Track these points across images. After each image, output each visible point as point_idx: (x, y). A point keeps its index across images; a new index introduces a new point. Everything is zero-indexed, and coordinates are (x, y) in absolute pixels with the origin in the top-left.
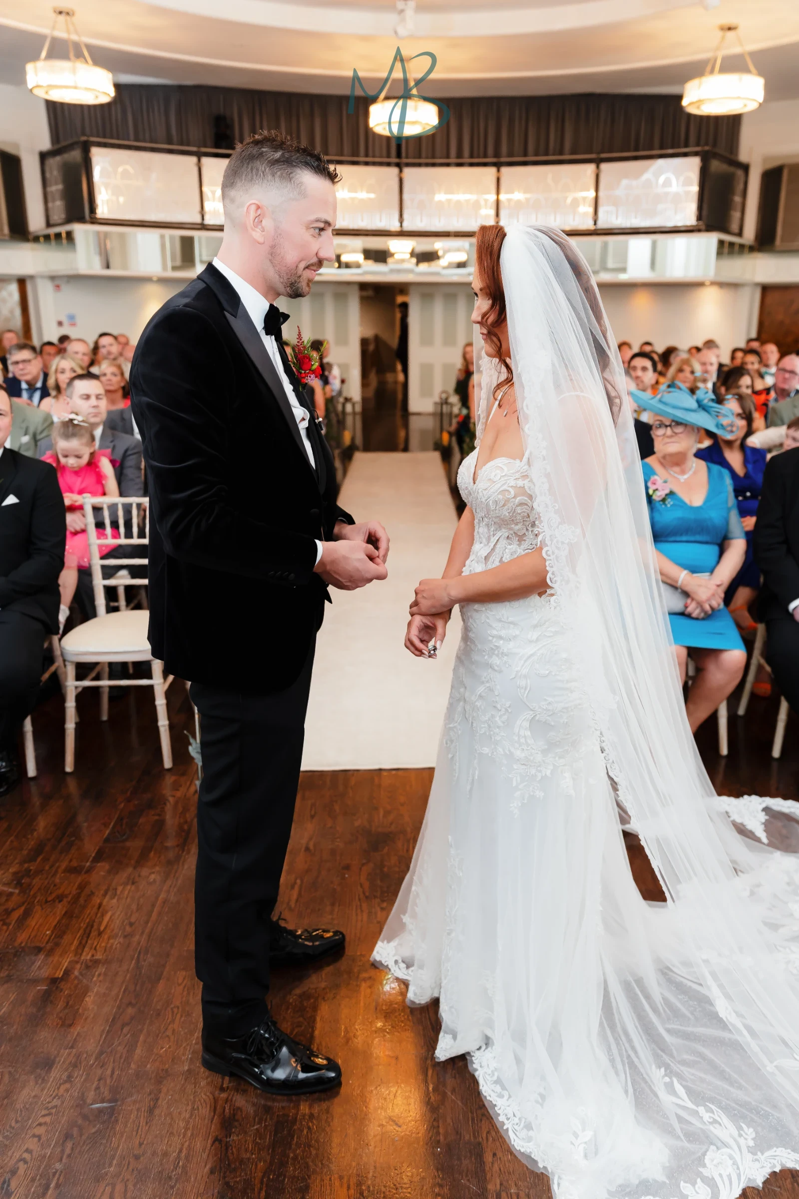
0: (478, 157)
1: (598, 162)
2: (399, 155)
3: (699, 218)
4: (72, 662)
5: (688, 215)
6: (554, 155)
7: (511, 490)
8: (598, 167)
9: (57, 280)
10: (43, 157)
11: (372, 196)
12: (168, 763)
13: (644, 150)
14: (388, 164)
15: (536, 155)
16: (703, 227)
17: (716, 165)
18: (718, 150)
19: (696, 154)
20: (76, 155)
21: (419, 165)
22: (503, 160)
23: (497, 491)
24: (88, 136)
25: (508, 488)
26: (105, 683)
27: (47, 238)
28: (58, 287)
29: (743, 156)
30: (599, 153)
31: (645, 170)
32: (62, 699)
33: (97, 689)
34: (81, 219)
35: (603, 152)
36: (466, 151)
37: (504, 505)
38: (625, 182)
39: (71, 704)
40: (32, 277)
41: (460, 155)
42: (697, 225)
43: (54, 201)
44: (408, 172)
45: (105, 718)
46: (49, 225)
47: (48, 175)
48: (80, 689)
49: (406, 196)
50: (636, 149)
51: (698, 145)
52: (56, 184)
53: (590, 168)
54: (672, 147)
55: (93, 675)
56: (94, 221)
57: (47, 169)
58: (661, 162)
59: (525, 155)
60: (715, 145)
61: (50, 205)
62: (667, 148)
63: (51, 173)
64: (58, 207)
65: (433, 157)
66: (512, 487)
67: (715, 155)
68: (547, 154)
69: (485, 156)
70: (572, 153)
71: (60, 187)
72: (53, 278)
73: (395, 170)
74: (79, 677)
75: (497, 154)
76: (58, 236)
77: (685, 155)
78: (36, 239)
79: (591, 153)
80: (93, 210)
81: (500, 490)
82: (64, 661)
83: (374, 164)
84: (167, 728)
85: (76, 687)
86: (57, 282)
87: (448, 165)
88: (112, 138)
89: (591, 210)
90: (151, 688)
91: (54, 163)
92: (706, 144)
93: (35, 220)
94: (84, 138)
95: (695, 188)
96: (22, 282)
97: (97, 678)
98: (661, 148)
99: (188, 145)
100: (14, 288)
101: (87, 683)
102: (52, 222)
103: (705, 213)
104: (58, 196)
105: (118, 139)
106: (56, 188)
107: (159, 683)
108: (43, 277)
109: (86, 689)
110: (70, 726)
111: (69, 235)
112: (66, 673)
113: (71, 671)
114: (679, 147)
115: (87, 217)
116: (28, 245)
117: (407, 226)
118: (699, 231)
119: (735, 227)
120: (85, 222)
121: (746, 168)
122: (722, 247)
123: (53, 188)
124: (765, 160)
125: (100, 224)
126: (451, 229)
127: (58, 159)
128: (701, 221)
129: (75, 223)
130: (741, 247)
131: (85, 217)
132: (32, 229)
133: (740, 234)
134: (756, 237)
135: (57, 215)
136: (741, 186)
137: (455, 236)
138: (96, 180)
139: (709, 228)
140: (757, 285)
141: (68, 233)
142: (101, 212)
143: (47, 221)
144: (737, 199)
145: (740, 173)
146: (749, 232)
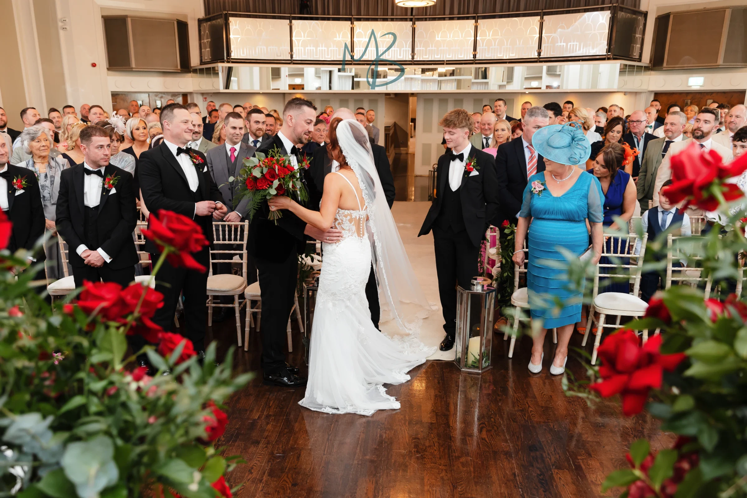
0: (463, 13)
1: (542, 15)
3: (609, 50)
5: (601, 49)
6: (513, 10)
8: (542, 18)
10: (200, 21)
13: (573, 7)
14: (406, 20)
15: (502, 11)
16: (611, 55)
17: (622, 15)
18: (624, 5)
19: (609, 8)
20: (220, 21)
21: (426, 19)
22: (479, 15)
24: (228, 11)
27: (201, 71)
28: (205, 98)
29: (644, 7)
30: (542, 10)
31: (575, 19)
34: (221, 60)
35: (545, 8)
36: (456, 9)
38: (560, 30)
40: (191, 93)
41: (451, 13)
42: (607, 55)
43: (206, 48)
44: (418, 24)
46: (202, 63)
47: (202, 33)
49: (416, 39)
50: (569, 6)
52: (207, 38)
53: (536, 19)
54: (593, 4)
56: (229, 60)
57: (202, 29)
58: (587, 14)
59: (494, 11)
61: (203, 50)
62: (590, 5)
63: (205, 32)
64: (207, 51)
67: (622, 8)
68: (509, 10)
69: (468, 13)
70: (525, 10)
71: (210, 40)
72: (203, 94)
75: (476, 11)
76: (208, 69)
77: (601, 9)
78: (195, 71)
79: (538, 9)
80: (229, 54)
83: (397, 19)
86: (205, 96)
89: (536, 47)
91: (206, 25)
93: (195, 61)
94: (225, 12)
95: (606, 31)
96: (185, 95)
98: (586, 5)
99: (284, 13)
100: (181, 100)
102: (204, 61)
103: (613, 46)
104: (208, 45)
106: (207, 41)
108: (197, 93)
114: (597, 4)
115: (225, 59)
116: (190, 75)
117: (417, 58)
118: (609, 59)
119: (636, 55)
120: (223, 62)
121: (645, 15)
122: (624, 69)
123: (205, 41)
124: (658, 9)
125: (233, 62)
126: (445, 59)
127: (209, 23)
128: (609, 52)
129: (218, 62)
130: (640, 67)
131: (224, 59)
132: (192, 65)
133: (640, 60)
134: (650, 61)
135: (207, 57)
136: (641, 27)
137: (447, 64)
138: (232, 36)
139: (615, 58)
140: (652, 91)
141: (214, 68)
142: (234, 55)
143: (201, 60)
144: (638, 36)
145: (641, 18)
146: (647, 58)
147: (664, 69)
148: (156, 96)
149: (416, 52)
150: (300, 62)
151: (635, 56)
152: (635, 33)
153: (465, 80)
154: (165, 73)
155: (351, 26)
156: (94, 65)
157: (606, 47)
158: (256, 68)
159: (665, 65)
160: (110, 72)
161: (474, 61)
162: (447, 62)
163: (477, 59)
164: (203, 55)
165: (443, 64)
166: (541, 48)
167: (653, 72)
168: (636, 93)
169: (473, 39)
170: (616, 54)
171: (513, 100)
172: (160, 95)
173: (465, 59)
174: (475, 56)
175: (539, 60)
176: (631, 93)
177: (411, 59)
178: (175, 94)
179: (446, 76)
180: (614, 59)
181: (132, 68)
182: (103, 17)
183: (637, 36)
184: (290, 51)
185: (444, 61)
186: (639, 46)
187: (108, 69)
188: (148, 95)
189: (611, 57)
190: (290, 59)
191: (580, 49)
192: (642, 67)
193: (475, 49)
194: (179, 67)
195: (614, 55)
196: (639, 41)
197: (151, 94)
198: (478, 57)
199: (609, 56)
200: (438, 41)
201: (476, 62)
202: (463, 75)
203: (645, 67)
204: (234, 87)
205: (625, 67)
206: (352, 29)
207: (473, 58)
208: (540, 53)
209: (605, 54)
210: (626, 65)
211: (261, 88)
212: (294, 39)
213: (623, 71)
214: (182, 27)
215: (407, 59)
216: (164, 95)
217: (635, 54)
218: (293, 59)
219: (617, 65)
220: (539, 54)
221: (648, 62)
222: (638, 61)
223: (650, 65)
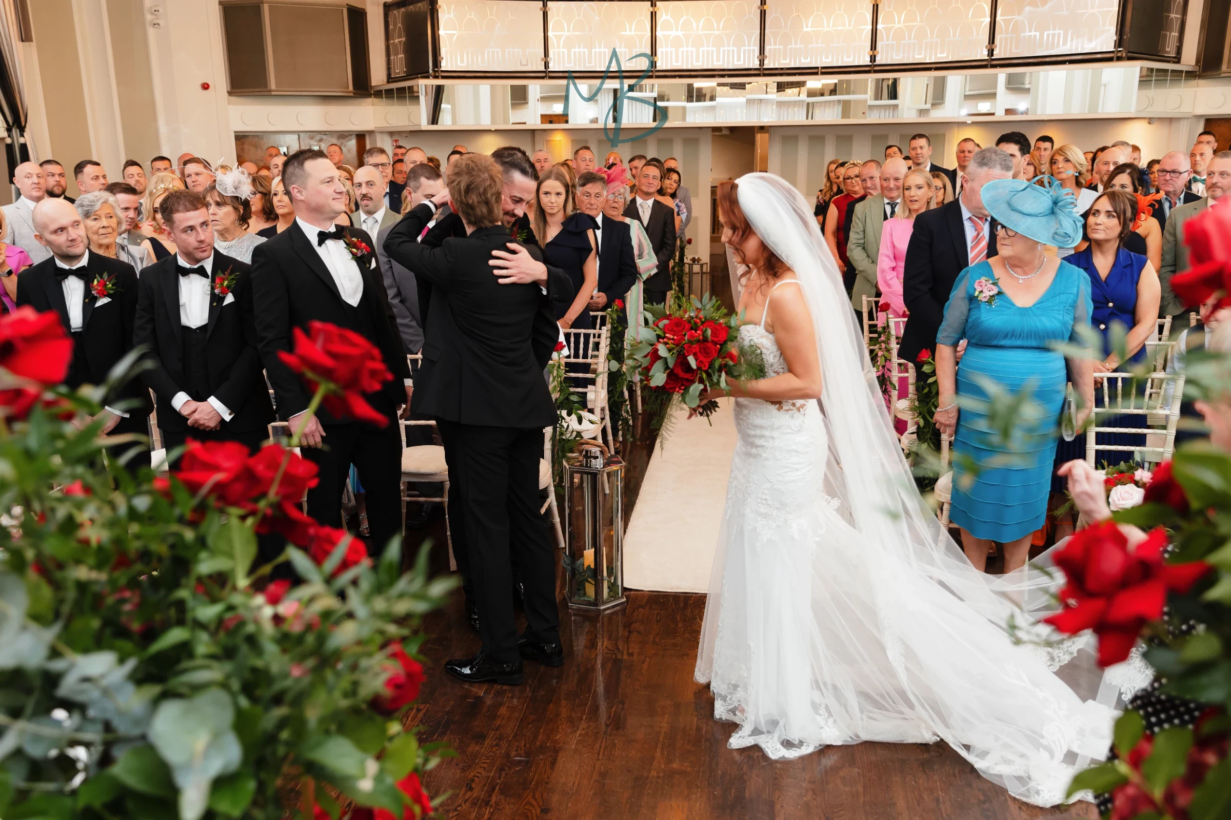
3: (1119, 43)
5: (1106, 41)
10: (387, 7)
16: (1123, 53)
20: (423, 5)
27: (389, 94)
34: (424, 74)
40: (371, 132)
42: (1117, 52)
43: (396, 54)
44: (770, 3)
46: (390, 79)
47: (391, 27)
49: (768, 31)
52: (400, 37)
56: (438, 74)
57: (390, 20)
61: (392, 58)
63: (395, 25)
64: (400, 58)
71: (404, 39)
72: (391, 134)
76: (401, 91)
78: (378, 94)
80: (437, 63)
89: (985, 39)
91: (398, 14)
93: (378, 75)
96: (361, 137)
100: (353, 143)
102: (393, 76)
104: (401, 48)
106: (398, 40)
108: (382, 132)
115: (431, 71)
116: (369, 100)
117: (768, 64)
118: (1119, 59)
119: (1170, 50)
120: (428, 77)
122: (1147, 76)
123: (396, 41)
125: (444, 77)
126: (819, 65)
127: (403, 10)
128: (1119, 47)
129: (418, 78)
130: (1177, 73)
131: (428, 72)
132: (373, 84)
133: (1177, 59)
134: (1198, 62)
135: (399, 69)
137: (823, 73)
138: (442, 32)
139: (1131, 57)
140: (1199, 117)
141: (411, 88)
142: (445, 65)
143: (389, 75)
144: (1175, 16)
146: (1190, 55)
147: (1223, 75)
148: (312, 138)
149: (767, 53)
150: (561, 75)
151: (1169, 52)
152: (1169, 11)
153: (856, 101)
154: (326, 99)
155: (651, 9)
156: (205, 87)
157: (1115, 38)
158: (485, 86)
159: (1224, 67)
160: (233, 99)
161: (872, 68)
162: (824, 70)
163: (877, 63)
164: (392, 66)
165: (816, 74)
166: (993, 43)
167: (1201, 82)
168: (1171, 120)
169: (871, 27)
170: (1131, 50)
171: (944, 135)
172: (318, 137)
173: (856, 64)
174: (873, 58)
175: (991, 63)
176: (1160, 119)
177: (758, 66)
178: (343, 135)
179: (822, 95)
180: (1130, 59)
181: (271, 91)
182: (220, 3)
183: (1173, 16)
184: (543, 56)
185: (817, 68)
186: (1175, 34)
187: (230, 93)
188: (297, 136)
189: (1124, 55)
190: (543, 69)
191: (1065, 43)
192: (1182, 72)
193: (874, 46)
194: (351, 88)
195: (1129, 52)
196: (1176, 26)
197: (302, 135)
198: (879, 60)
199: (1119, 54)
200: (807, 32)
201: (876, 68)
202: (854, 93)
203: (1187, 72)
204: (446, 121)
205: (1149, 73)
206: (653, 15)
207: (871, 61)
208: (993, 50)
209: (1113, 49)
210: (1152, 70)
211: (493, 121)
212: (550, 34)
213: (1145, 80)
214: (357, 17)
215: (751, 67)
216: (324, 137)
217: (1167, 49)
218: (550, 69)
219: (1133, 70)
220: (991, 52)
221: (1193, 62)
222: (1174, 62)
223: (1197, 69)
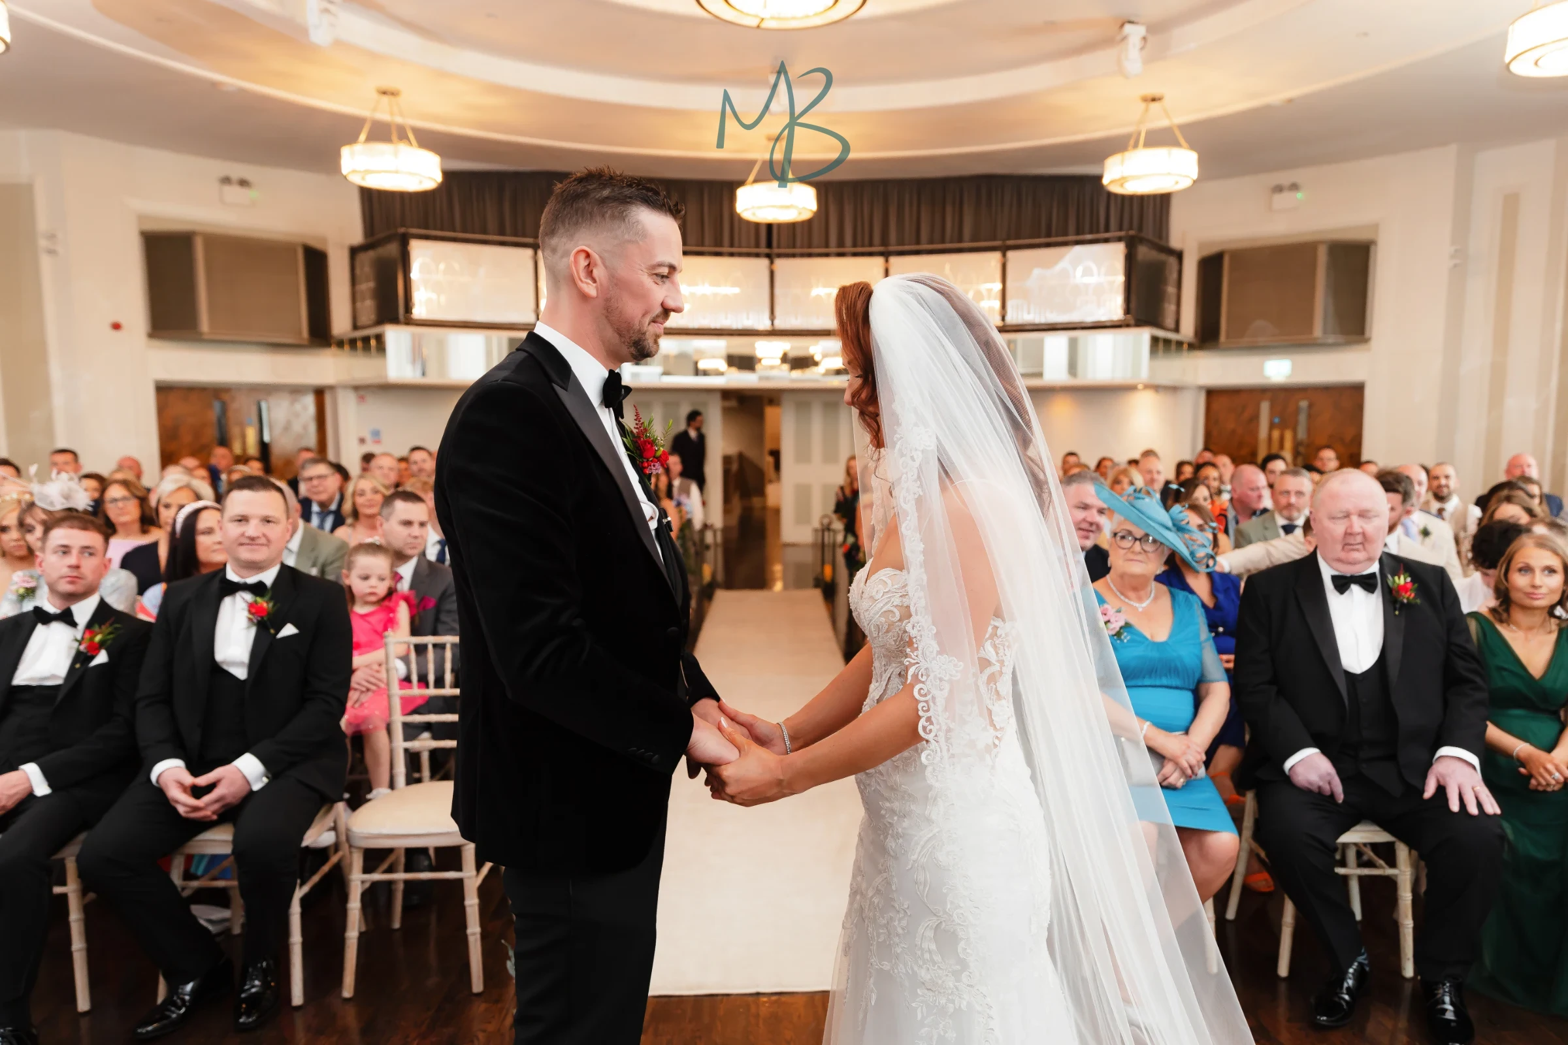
0: (863, 246)
1: (1004, 250)
2: (769, 245)
3: (1127, 311)
4: (359, 848)
5: (1114, 307)
6: (951, 242)
7: (895, 610)
8: (1004, 255)
9: (362, 390)
10: (354, 251)
11: (736, 290)
12: (477, 985)
13: (1057, 236)
14: (757, 255)
15: (931, 242)
16: (1132, 322)
17: (1143, 252)
18: (1143, 235)
19: (1119, 239)
20: (392, 249)
21: (793, 256)
22: (892, 248)
23: (878, 613)
24: (407, 227)
25: (892, 608)
26: (400, 876)
27: (353, 343)
28: (362, 398)
29: (1175, 241)
30: (1004, 240)
31: (1061, 257)
32: (344, 898)
33: (390, 883)
34: (395, 320)
35: (1009, 239)
36: (848, 239)
37: (888, 631)
38: (1037, 272)
39: (354, 905)
40: (332, 388)
41: (841, 243)
42: (1125, 320)
43: (363, 300)
44: (780, 263)
45: (397, 925)
46: (355, 327)
47: (358, 271)
48: (367, 885)
49: (777, 291)
50: (1049, 235)
51: (1121, 229)
52: (367, 281)
53: (994, 258)
54: (1091, 232)
55: (385, 866)
56: (409, 321)
57: (357, 265)
58: (1078, 249)
59: (918, 242)
60: (1140, 229)
61: (359, 305)
62: (1083, 233)
63: (362, 269)
64: (368, 307)
65: (810, 246)
66: (896, 606)
67: (1142, 240)
68: (943, 242)
69: (871, 245)
70: (973, 240)
71: (371, 284)
72: (357, 388)
73: (765, 262)
74: (367, 870)
75: (885, 242)
76: (366, 340)
77: (1106, 241)
78: (340, 344)
79: (995, 239)
80: (408, 308)
81: (882, 611)
82: (351, 846)
83: (740, 255)
84: (478, 936)
85: (363, 882)
86: (362, 393)
87: (827, 255)
88: (435, 229)
89: (997, 304)
90: (459, 883)
91: (366, 258)
92: (1131, 228)
93: (340, 323)
94: (402, 230)
95: (1120, 279)
96: (320, 393)
97: (390, 870)
98: (1078, 233)
99: (524, 235)
100: (309, 401)
101: (377, 876)
102: (359, 324)
103: (1133, 305)
104: (367, 295)
105: (442, 229)
106: (366, 286)
107: (471, 877)
108: (345, 387)
109: (375, 885)
110: (352, 934)
111: (380, 338)
112: (351, 865)
113: (357, 861)
114: (1098, 232)
115: (401, 317)
116: (333, 350)
117: (779, 324)
118: (1128, 326)
119: (1170, 321)
120: (398, 324)
121: (1179, 255)
122: (1155, 343)
123: (363, 287)
124: (1201, 246)
125: (416, 325)
127: (371, 254)
128: (1129, 315)
129: (387, 324)
130: (1179, 344)
131: (399, 318)
132: (335, 332)
133: (1177, 329)
134: (1196, 333)
135: (366, 316)
136: (1175, 275)
138: (415, 276)
139: (1140, 323)
140: (1200, 388)
141: (378, 335)
142: (418, 312)
143: (354, 323)
144: (1171, 290)
145: (1172, 261)
146: (1188, 327)
147: (1221, 347)
149: (777, 312)
151: (1169, 323)
152: (1166, 285)
154: (277, 347)
157: (1123, 307)
159: (1223, 339)
160: (153, 342)
164: (358, 312)
166: (1005, 308)
167: (1203, 353)
168: (1176, 389)
170: (1140, 317)
176: (1166, 388)
177: (767, 327)
178: (296, 390)
180: (1138, 325)
181: (201, 334)
182: (142, 234)
184: (533, 307)
186: (1173, 308)
187: (150, 336)
192: (1183, 342)
194: (306, 337)
195: (1138, 319)
196: (1174, 299)
199: (1128, 322)
200: (818, 294)
203: (1188, 343)
205: (1157, 341)
208: (1005, 316)
209: (1122, 318)
210: (1158, 338)
213: (1155, 347)
214: (317, 260)
215: (762, 327)
217: (1168, 320)
219: (1144, 335)
220: (1003, 319)
221: (1192, 334)
222: (1175, 332)
223: (1196, 341)
